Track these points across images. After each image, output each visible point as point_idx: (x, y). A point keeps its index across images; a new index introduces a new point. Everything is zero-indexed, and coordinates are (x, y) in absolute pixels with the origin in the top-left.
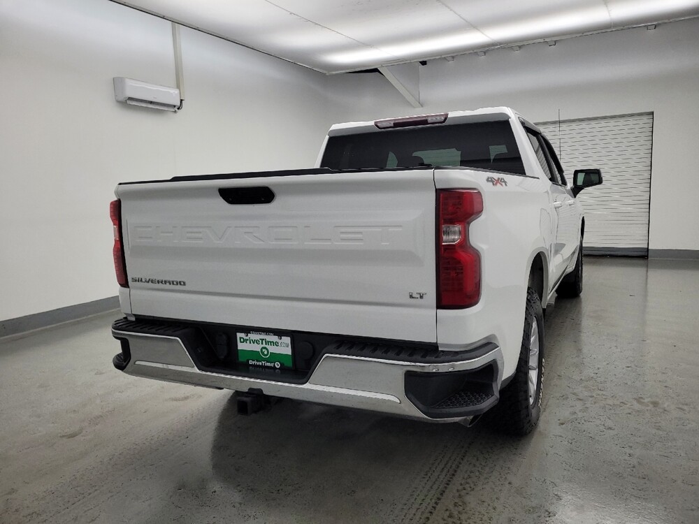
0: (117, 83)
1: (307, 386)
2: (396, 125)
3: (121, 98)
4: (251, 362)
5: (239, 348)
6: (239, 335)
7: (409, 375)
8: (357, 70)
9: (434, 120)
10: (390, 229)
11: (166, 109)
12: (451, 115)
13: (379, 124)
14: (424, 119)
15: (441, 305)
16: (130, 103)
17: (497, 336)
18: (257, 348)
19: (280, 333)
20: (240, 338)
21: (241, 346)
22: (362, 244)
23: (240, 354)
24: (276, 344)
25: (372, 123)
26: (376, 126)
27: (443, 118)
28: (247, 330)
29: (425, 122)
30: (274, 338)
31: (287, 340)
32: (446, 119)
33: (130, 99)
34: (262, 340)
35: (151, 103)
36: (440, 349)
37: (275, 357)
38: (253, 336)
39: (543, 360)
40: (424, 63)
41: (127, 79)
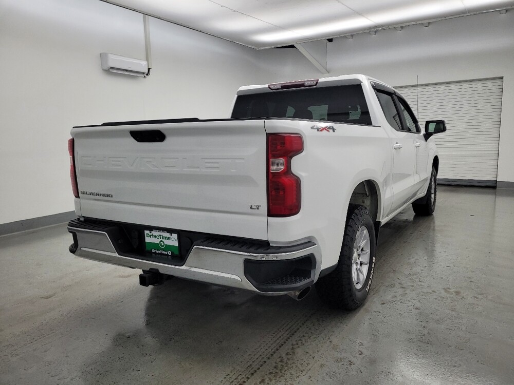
0: (103, 57)
1: (184, 267)
2: (283, 87)
3: (106, 68)
4: (153, 251)
5: (146, 241)
6: (146, 232)
7: (247, 262)
8: (278, 46)
9: (309, 83)
10: (237, 161)
12: (320, 80)
13: (271, 87)
14: (302, 83)
15: (271, 214)
16: (111, 71)
17: (315, 236)
18: (157, 241)
19: (171, 231)
20: (147, 234)
21: (147, 240)
22: (218, 170)
23: (146, 245)
24: (168, 239)
25: (266, 86)
26: (269, 88)
27: (315, 82)
28: (151, 228)
29: (303, 85)
30: (167, 235)
31: (175, 236)
32: (317, 83)
33: (112, 68)
34: (160, 235)
35: (127, 71)
36: (271, 245)
37: (168, 247)
38: (155, 233)
39: (374, 258)
40: (330, 40)
41: (109, 55)
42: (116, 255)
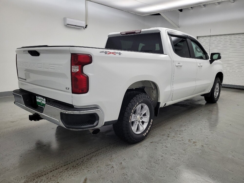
0: (65, 19)
1: (42, 114)
2: (127, 33)
3: (65, 24)
4: (39, 106)
5: (37, 101)
7: (62, 114)
9: (137, 32)
10: (60, 66)
11: (81, 28)
12: (142, 30)
13: (121, 33)
15: (73, 92)
16: (68, 26)
17: (98, 105)
19: (43, 97)
20: (37, 98)
22: (54, 70)
24: (43, 100)
25: (119, 33)
27: (140, 31)
28: (38, 95)
29: (134, 33)
31: (45, 99)
32: (141, 32)
33: (68, 24)
34: (41, 99)
35: (75, 26)
36: (74, 107)
38: (39, 98)
41: (67, 18)
42: (25, 106)
